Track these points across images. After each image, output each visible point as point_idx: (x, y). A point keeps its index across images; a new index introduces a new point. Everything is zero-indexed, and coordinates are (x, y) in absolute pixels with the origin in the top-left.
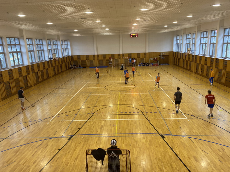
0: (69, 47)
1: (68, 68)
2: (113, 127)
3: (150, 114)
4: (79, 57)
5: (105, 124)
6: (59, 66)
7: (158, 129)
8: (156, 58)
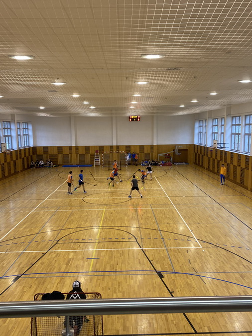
0: (31, 133)
1: (26, 167)
2: (87, 261)
3: (147, 240)
4: (46, 149)
5: (75, 257)
6: (12, 163)
7: (155, 263)
8: (169, 154)
